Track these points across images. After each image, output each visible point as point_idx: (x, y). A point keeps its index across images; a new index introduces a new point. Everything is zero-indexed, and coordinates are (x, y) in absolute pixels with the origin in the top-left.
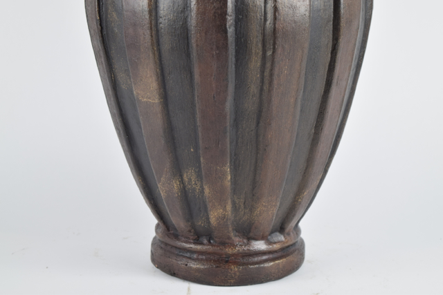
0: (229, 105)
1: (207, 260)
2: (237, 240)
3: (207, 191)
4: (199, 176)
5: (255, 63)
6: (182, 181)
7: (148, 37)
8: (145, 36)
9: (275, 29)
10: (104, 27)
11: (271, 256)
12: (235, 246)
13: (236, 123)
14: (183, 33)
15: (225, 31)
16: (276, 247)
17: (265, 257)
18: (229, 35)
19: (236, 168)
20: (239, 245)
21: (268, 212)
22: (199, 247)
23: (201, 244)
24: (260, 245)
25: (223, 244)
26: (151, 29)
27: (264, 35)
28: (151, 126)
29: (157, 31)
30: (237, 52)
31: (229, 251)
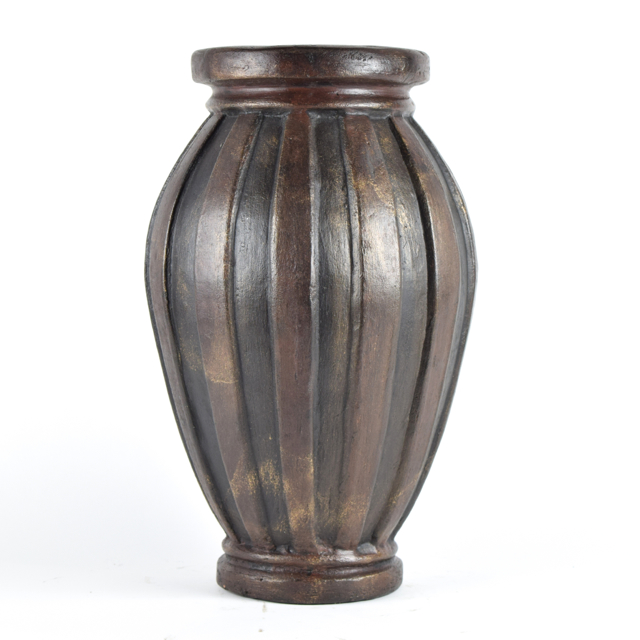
0: (312, 386)
1: (285, 573)
2: (321, 549)
3: (287, 487)
4: (278, 470)
5: (340, 339)
6: (258, 477)
7: (223, 310)
8: (220, 310)
9: (362, 302)
10: (172, 301)
11: (361, 570)
12: (319, 556)
13: (321, 406)
14: (262, 307)
15: (309, 304)
16: (367, 559)
17: (353, 571)
18: (313, 307)
19: (320, 459)
20: (323, 555)
21: (357, 513)
22: (276, 558)
23: (279, 554)
24: (348, 556)
25: (305, 553)
26: (227, 301)
27: (350, 308)
28: (224, 412)
29: (234, 304)
30: (321, 326)
31: (312, 561)
